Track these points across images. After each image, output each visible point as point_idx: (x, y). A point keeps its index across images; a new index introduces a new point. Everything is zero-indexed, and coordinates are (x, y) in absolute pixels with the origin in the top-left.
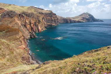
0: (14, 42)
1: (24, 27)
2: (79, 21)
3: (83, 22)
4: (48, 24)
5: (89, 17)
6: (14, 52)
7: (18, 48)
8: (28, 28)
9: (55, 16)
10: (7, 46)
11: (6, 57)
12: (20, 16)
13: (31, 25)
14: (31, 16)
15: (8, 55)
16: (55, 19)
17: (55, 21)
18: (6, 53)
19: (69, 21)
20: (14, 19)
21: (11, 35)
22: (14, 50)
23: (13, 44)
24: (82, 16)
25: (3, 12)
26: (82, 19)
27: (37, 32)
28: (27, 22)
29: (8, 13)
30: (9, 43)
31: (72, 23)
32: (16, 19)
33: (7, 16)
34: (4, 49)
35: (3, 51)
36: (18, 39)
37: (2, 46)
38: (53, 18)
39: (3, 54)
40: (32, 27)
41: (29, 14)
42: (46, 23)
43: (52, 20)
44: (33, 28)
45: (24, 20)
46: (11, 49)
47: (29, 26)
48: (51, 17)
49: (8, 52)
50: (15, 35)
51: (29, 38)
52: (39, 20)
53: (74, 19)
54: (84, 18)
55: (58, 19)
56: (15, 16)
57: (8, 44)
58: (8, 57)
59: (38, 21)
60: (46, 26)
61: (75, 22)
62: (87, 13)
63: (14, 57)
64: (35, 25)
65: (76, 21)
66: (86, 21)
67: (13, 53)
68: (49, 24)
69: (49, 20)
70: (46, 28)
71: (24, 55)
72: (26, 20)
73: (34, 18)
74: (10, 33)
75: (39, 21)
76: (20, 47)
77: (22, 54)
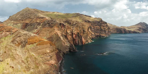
0: (42, 56)
1: (65, 38)
2: (135, 31)
3: (139, 33)
4: (96, 34)
5: (146, 27)
6: (40, 67)
7: (45, 63)
8: (69, 39)
9: (106, 25)
10: (34, 60)
11: (31, 70)
12: (60, 26)
13: (73, 36)
14: (74, 25)
15: (33, 69)
16: (105, 29)
17: (105, 31)
18: (31, 67)
19: (123, 31)
20: (54, 29)
21: (41, 48)
22: (40, 64)
23: (41, 59)
24: (138, 26)
25: (44, 21)
26: (138, 30)
27: (80, 44)
28: (68, 32)
29: (49, 22)
30: (37, 57)
31: (127, 33)
32: (55, 29)
33: (47, 26)
34: (31, 62)
35: (29, 64)
36: (47, 53)
37: (30, 59)
38: (102, 28)
39: (29, 67)
40: (74, 38)
41: (73, 22)
42: (93, 33)
43: (101, 30)
44: (75, 40)
45: (65, 30)
46: (38, 64)
47: (71, 37)
48: (100, 26)
49: (34, 65)
50: (44, 49)
51: (67, 52)
52: (84, 29)
53: (129, 28)
54: (140, 28)
55: (109, 28)
56: (55, 25)
57: (35, 58)
58: (32, 70)
59: (82, 31)
60: (94, 37)
61: (130, 32)
62: (144, 23)
63: (38, 72)
64: (78, 36)
65: (132, 31)
66: (142, 32)
67: (38, 67)
68: (98, 34)
69: (98, 29)
70: (92, 39)
71: (48, 72)
72: (67, 29)
73: (79, 27)
74: (40, 46)
75: (84, 31)
76: (47, 62)
77: (47, 70)
